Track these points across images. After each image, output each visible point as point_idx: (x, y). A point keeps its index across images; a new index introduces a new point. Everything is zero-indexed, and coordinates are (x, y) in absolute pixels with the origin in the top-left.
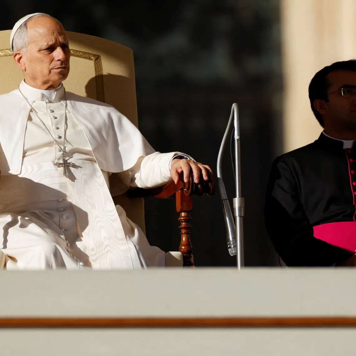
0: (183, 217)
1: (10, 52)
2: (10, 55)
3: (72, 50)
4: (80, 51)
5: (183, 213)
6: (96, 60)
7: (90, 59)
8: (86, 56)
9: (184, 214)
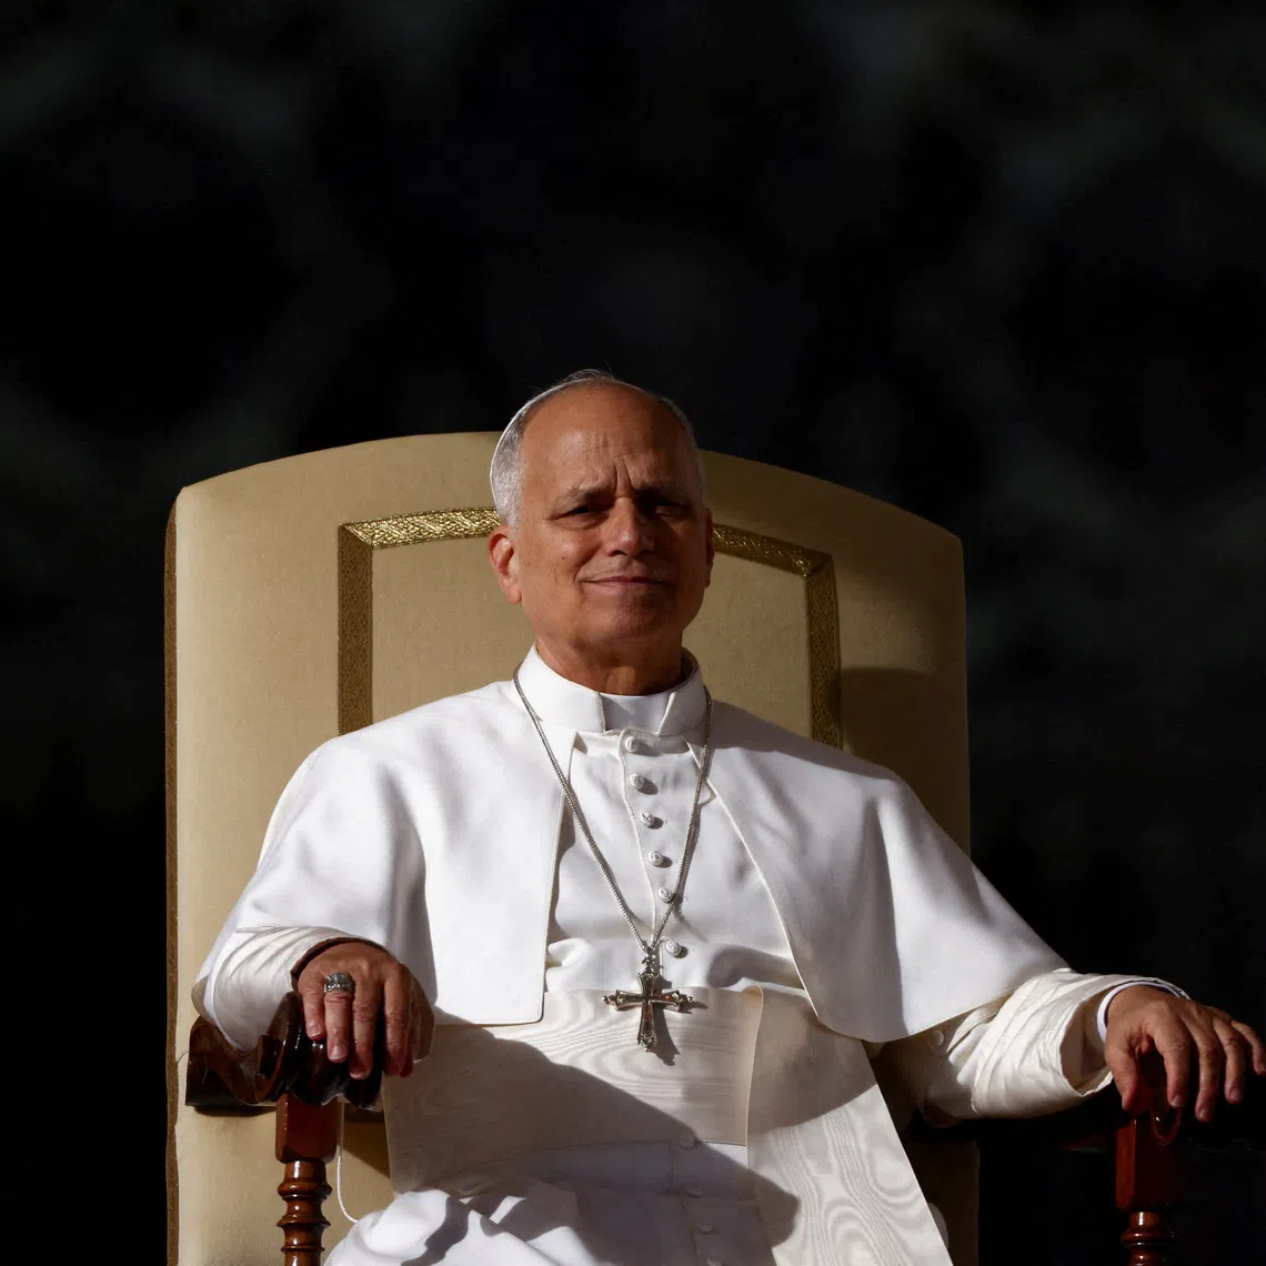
0: (1139, 1229)
1: (467, 522)
2: (467, 536)
3: (717, 526)
4: (749, 534)
5: (1141, 1214)
6: (814, 571)
7: (789, 567)
8: (773, 553)
9: (1145, 1217)
